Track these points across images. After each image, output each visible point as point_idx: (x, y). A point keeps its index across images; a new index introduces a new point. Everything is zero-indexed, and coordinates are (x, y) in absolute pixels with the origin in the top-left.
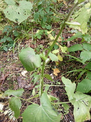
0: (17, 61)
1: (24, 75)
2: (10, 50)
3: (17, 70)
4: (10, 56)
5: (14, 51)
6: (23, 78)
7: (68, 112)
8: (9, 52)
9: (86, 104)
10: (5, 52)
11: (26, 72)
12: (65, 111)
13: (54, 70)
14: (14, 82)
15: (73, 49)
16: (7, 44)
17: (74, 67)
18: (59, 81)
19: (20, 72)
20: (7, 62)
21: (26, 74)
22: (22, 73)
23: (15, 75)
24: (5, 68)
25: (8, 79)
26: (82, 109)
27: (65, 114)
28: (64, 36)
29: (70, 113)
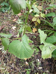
0: (10, 19)
1: (14, 29)
2: (6, 11)
3: (10, 25)
4: (6, 16)
5: (9, 13)
6: (13, 31)
7: (37, 54)
8: (5, 13)
9: (51, 48)
10: (3, 12)
11: (15, 27)
12: (36, 53)
13: (33, 29)
14: (7, 32)
15: (49, 15)
16: (5, 8)
17: (47, 29)
18: (35, 36)
19: (12, 27)
20: (3, 19)
21: (15, 29)
22: (13, 27)
23: (8, 28)
24: (2, 23)
25: (3, 30)
26: (47, 51)
27: (35, 55)
28: (44, 7)
29: (38, 54)
